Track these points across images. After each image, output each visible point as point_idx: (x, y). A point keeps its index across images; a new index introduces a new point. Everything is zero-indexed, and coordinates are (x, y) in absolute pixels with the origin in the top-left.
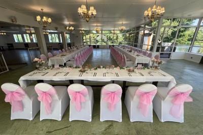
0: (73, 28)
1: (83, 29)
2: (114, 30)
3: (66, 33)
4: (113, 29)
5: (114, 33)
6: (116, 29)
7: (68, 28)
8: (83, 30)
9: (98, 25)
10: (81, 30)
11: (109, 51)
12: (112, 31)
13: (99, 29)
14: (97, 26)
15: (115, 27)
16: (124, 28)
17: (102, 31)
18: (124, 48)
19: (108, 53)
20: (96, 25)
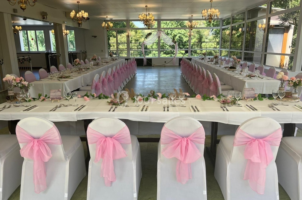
0: (86, 15)
1: (109, 17)
2: (190, 20)
3: (67, 28)
4: (187, 16)
5: (191, 27)
6: (195, 16)
7: (72, 14)
8: (111, 20)
9: (149, 6)
10: (106, 21)
11: (179, 72)
12: (187, 23)
13: (152, 15)
14: (147, 9)
15: (192, 12)
16: (216, 12)
17: (159, 21)
18: (217, 63)
19: (175, 76)
20: (143, 5)
